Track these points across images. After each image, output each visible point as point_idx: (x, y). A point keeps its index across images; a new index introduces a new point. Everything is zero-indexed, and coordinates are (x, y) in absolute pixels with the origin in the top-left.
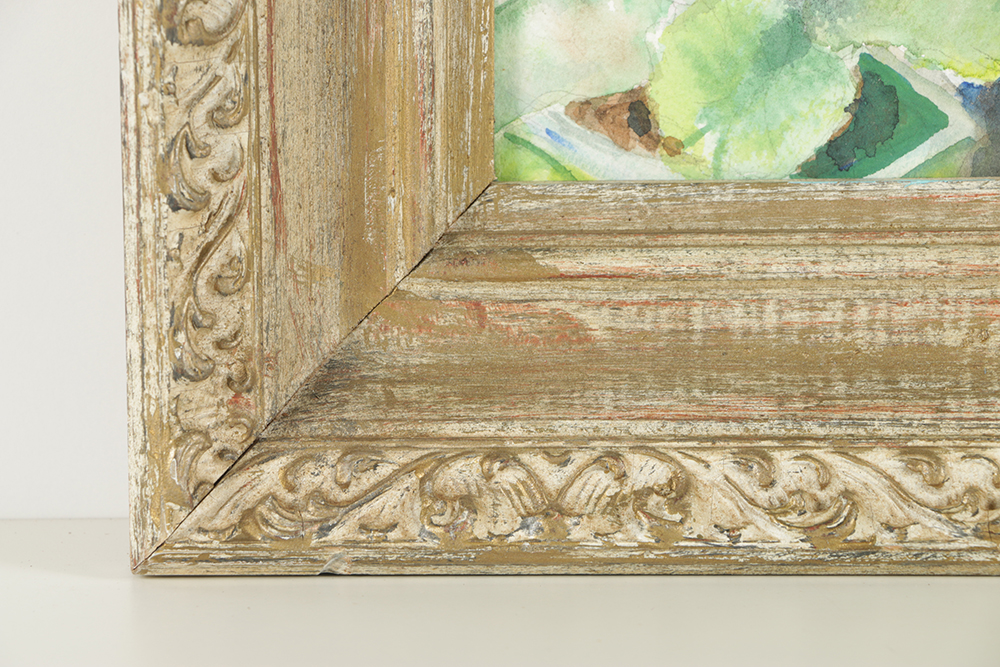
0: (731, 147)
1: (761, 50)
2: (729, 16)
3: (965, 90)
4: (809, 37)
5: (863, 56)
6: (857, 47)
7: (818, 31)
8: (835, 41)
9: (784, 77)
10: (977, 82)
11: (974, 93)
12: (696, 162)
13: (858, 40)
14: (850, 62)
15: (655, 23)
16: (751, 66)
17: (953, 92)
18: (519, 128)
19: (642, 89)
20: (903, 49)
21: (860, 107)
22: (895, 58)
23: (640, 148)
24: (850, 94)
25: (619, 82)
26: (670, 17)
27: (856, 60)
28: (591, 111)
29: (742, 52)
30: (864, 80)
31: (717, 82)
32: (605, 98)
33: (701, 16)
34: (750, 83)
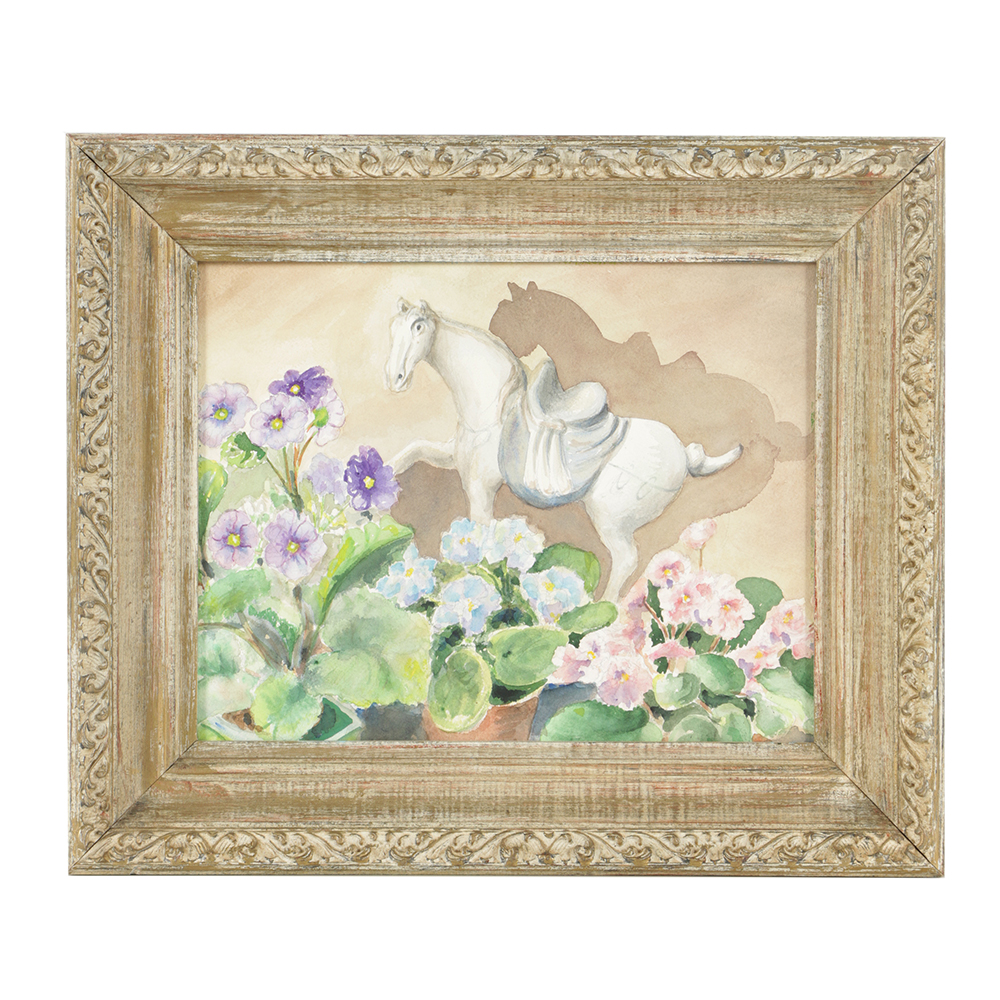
0: (279, 729)
1: (289, 696)
2: (278, 684)
3: (358, 711)
4: (305, 692)
5: (324, 699)
6: (322, 696)
7: (308, 690)
8: (314, 693)
9: (297, 705)
10: (363, 708)
11: (361, 712)
12: (267, 734)
13: (322, 693)
14: (320, 700)
15: (253, 686)
16: (286, 701)
17: (354, 711)
18: (205, 722)
19: (248, 709)
20: (337, 696)
21: (323, 716)
22: (335, 699)
23: (248, 729)
24: (320, 712)
25: (241, 706)
26: (258, 685)
27: (322, 700)
28: (231, 717)
29: (283, 697)
30: (324, 707)
31: (274, 707)
32: (236, 712)
33: (269, 684)
34: (285, 707)
